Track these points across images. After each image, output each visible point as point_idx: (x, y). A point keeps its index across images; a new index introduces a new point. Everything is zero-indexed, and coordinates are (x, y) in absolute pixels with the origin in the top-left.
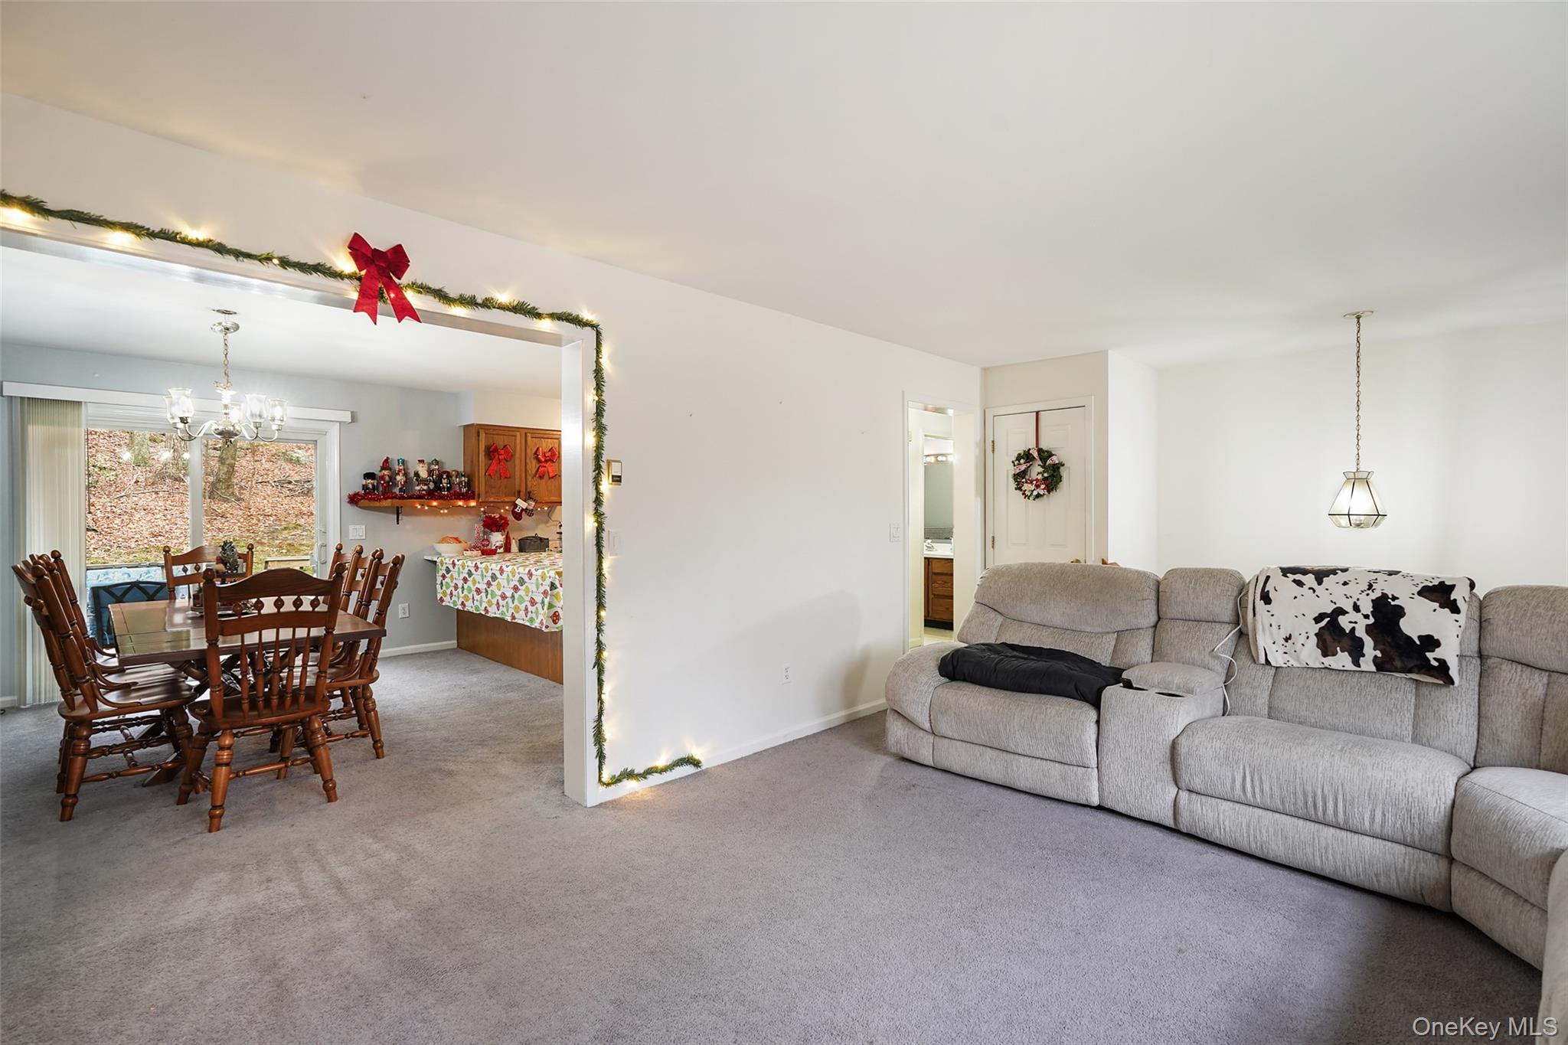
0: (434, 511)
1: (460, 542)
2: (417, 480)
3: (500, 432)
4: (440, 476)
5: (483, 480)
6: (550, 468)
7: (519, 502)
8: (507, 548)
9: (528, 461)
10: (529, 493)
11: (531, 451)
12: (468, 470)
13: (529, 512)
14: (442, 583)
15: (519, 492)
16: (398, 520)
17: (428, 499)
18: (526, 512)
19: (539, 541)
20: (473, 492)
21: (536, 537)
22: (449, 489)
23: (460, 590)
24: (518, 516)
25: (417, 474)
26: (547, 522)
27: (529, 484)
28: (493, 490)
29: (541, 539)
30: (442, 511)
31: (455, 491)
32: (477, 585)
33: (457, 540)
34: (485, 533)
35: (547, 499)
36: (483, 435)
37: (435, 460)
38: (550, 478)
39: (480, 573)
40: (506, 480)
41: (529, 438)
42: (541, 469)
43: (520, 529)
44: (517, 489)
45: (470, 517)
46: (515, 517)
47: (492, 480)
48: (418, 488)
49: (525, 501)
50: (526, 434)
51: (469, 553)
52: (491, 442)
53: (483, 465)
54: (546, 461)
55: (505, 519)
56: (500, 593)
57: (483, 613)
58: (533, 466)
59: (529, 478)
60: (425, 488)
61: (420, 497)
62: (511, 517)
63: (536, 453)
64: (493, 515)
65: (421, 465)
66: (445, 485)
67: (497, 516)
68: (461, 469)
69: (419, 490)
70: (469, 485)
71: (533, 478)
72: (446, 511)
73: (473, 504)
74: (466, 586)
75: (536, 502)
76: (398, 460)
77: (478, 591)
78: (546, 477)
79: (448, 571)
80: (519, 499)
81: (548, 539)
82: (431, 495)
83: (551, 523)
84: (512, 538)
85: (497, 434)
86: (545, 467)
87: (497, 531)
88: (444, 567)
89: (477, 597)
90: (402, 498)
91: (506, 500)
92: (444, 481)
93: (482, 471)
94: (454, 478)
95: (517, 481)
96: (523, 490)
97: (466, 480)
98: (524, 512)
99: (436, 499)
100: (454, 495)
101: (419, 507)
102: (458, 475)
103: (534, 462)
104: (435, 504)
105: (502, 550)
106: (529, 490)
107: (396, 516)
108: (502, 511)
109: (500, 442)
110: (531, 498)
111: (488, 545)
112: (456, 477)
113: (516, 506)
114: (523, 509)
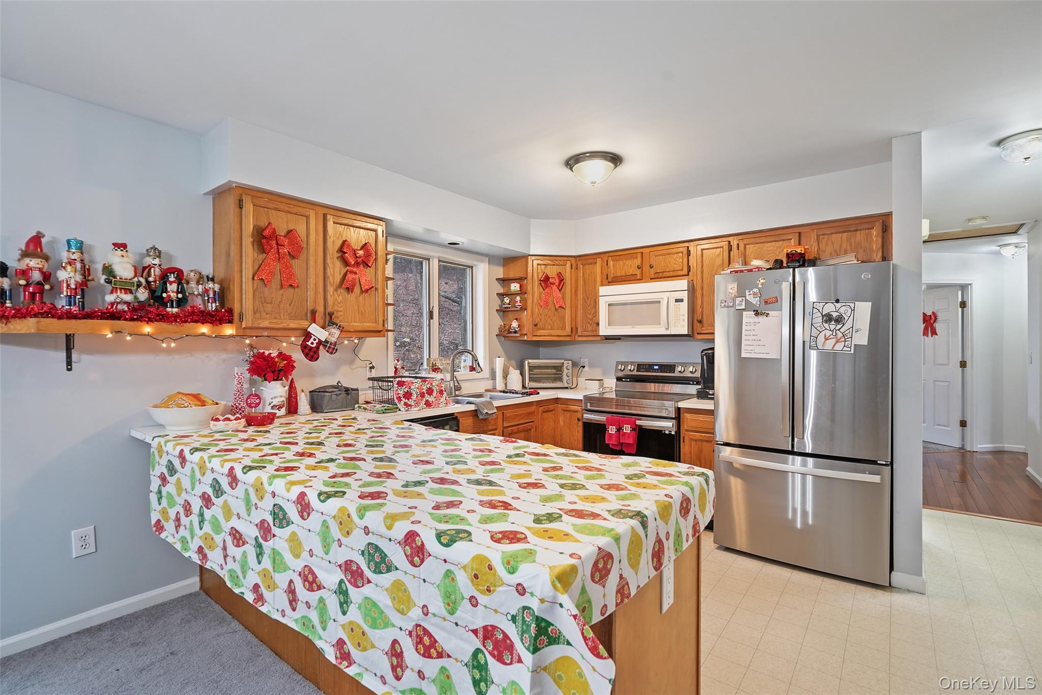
0: (150, 344)
1: (203, 403)
2: (108, 282)
3: (282, 206)
4: (164, 277)
5: (248, 287)
6: (366, 276)
7: (314, 329)
8: (292, 408)
9: (329, 261)
10: (331, 315)
11: (333, 245)
12: (220, 275)
13: (332, 348)
14: (160, 492)
15: (314, 313)
16: (69, 363)
17: (132, 319)
18: (325, 346)
19: (344, 395)
20: (230, 311)
21: (337, 387)
22: (180, 303)
23: (195, 518)
24: (311, 354)
25: (108, 271)
26: (352, 362)
27: (330, 300)
28: (269, 308)
29: (347, 390)
30: (164, 345)
31: (192, 307)
32: (235, 523)
33: (199, 400)
34: (252, 383)
35: (358, 325)
36: (249, 207)
37: (154, 248)
38: (362, 292)
39: (242, 495)
40: (291, 290)
41: (330, 224)
42: (350, 276)
43: (312, 374)
44: (310, 308)
45: (224, 356)
46: (306, 355)
47: (266, 290)
48: (110, 298)
49: (323, 327)
50: (325, 216)
51: (221, 425)
52: (263, 223)
53: (250, 261)
54: (357, 264)
55: (288, 358)
56: (299, 565)
57: (250, 597)
58: (336, 270)
59: (331, 290)
60: (128, 298)
61: (112, 315)
62: (298, 356)
63: (341, 250)
64: (267, 353)
65: (119, 252)
66: (173, 295)
67: (274, 354)
68: (208, 271)
69: (112, 304)
70: (222, 296)
71: (336, 290)
72: (173, 345)
73: (229, 330)
74: (208, 514)
75: (342, 329)
76: (68, 242)
77: (238, 538)
78: (357, 289)
79: (172, 470)
80: (313, 325)
81: (357, 390)
82: (138, 313)
83: (358, 363)
84: (299, 390)
85: (276, 209)
86: (355, 273)
87: (274, 380)
88: (164, 461)
89: (232, 550)
90: (69, 316)
91: (292, 325)
92: (172, 288)
93: (248, 272)
94: (193, 284)
95: (311, 294)
96: (320, 309)
97: (217, 287)
98: (321, 347)
99: (150, 321)
100: (192, 313)
101: (110, 336)
102: (201, 279)
103: (338, 264)
104: (147, 329)
105: (283, 411)
106: (329, 309)
107: (63, 355)
108: (284, 344)
109: (281, 224)
110: (334, 324)
111: (258, 404)
112: (198, 283)
113: (308, 335)
114: (320, 342)
